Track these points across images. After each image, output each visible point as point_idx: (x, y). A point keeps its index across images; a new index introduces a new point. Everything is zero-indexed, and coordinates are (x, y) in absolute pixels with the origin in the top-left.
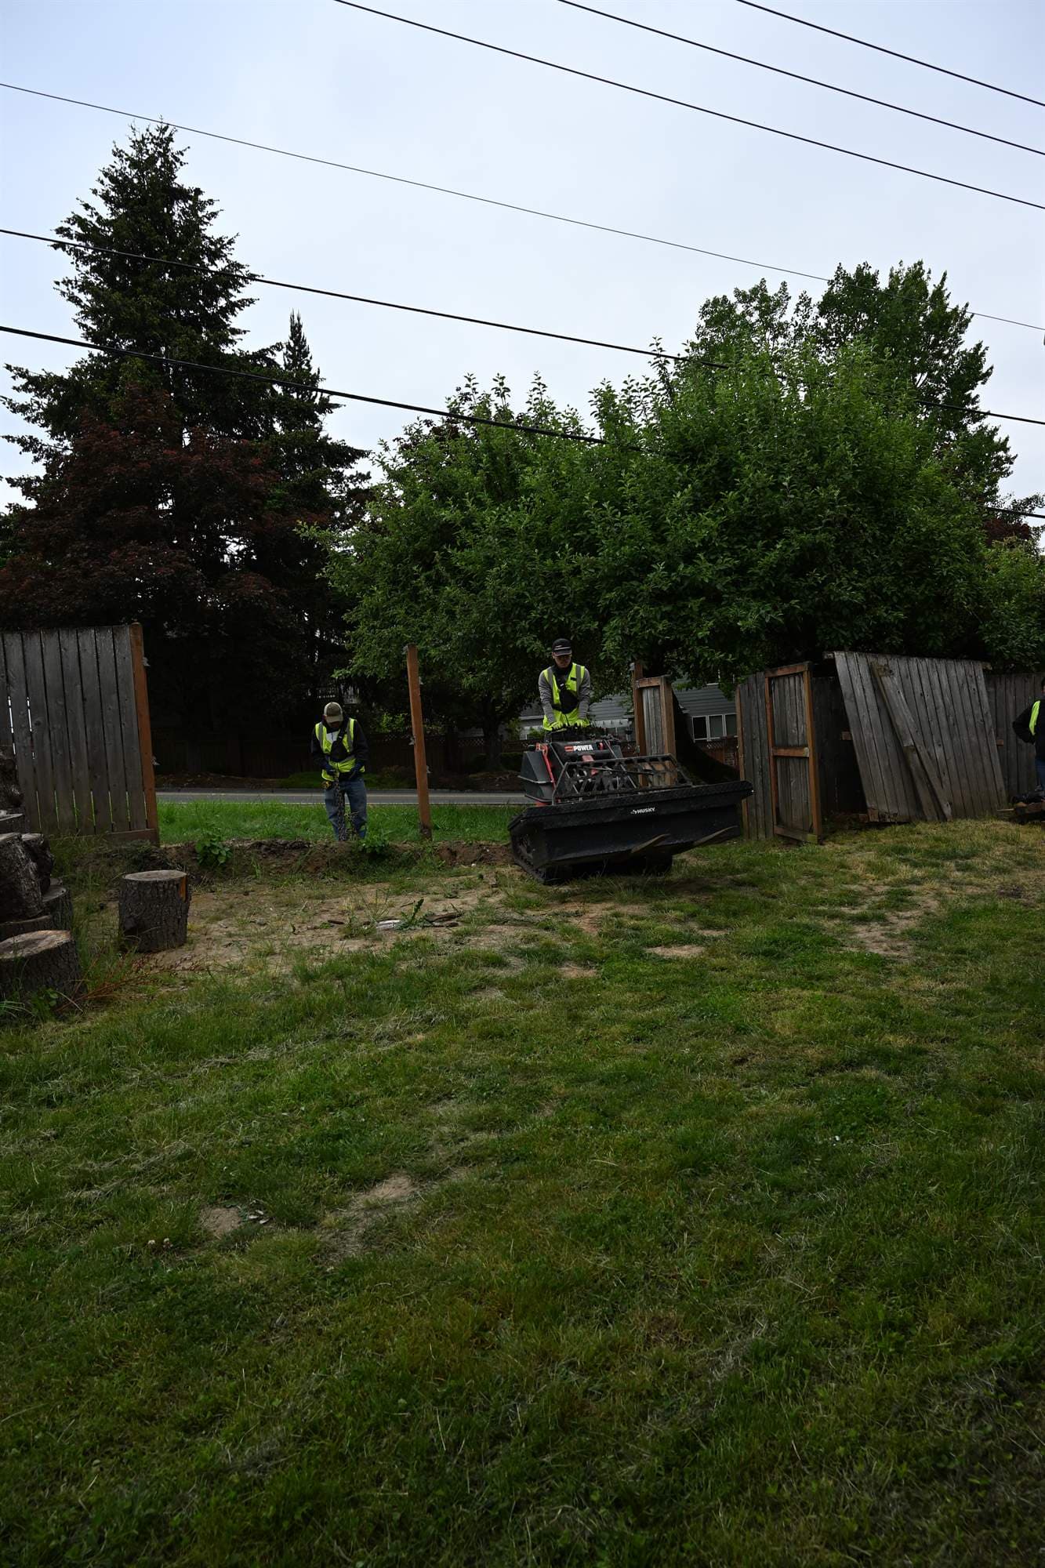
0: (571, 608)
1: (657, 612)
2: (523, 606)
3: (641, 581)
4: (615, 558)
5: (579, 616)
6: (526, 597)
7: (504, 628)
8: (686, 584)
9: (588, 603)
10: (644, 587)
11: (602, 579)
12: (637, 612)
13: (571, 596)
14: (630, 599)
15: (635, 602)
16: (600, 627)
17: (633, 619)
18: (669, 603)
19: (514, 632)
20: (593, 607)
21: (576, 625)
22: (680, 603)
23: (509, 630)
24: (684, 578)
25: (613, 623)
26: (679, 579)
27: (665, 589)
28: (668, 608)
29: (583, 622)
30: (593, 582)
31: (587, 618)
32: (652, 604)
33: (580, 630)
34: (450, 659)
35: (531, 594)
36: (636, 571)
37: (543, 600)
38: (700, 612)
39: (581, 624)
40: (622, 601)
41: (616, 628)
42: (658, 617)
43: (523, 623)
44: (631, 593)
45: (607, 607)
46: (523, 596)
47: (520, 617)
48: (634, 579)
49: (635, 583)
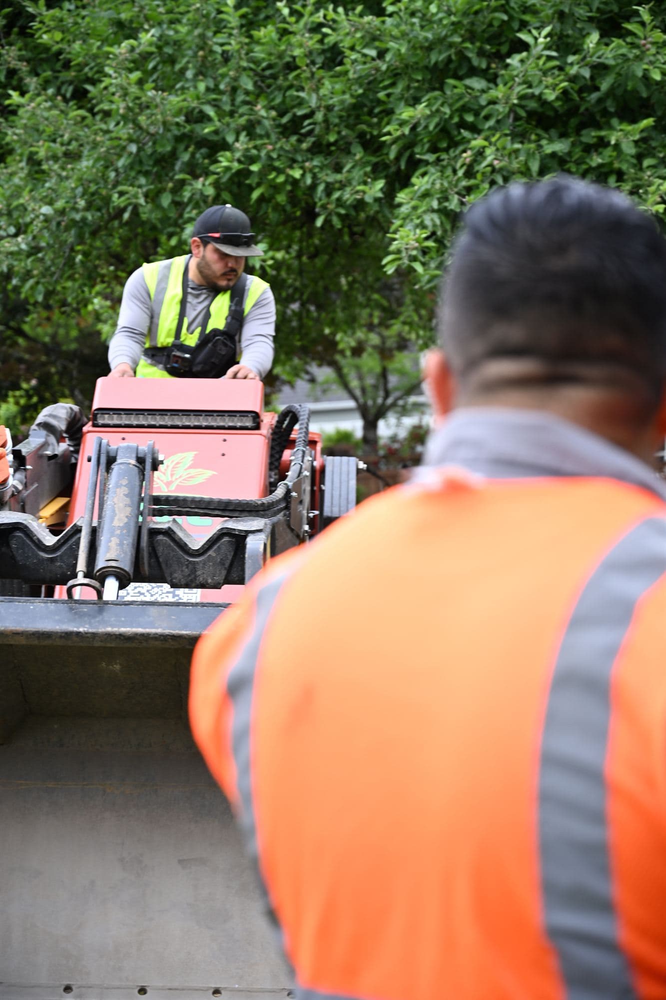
0: (319, 148)
1: (530, 155)
2: (202, 143)
3: (493, 80)
4: (427, 21)
5: (338, 169)
6: (210, 119)
7: (153, 197)
8: (605, 86)
9: (361, 136)
10: (499, 92)
11: (395, 75)
12: (480, 154)
13: (319, 116)
14: (463, 124)
15: (475, 129)
16: (390, 193)
17: (470, 173)
18: (563, 135)
19: (178, 205)
20: (372, 145)
21: (329, 189)
22: (590, 136)
23: (166, 200)
24: (600, 69)
25: (420, 183)
26: (586, 73)
27: (551, 96)
28: (560, 147)
29: (349, 182)
30: (371, 84)
31: (357, 174)
32: (520, 136)
33: (339, 202)
34: (28, 275)
35: (221, 114)
36: (481, 53)
37: (250, 129)
38: (640, 157)
39: (342, 186)
40: (444, 131)
41: (426, 195)
42: (535, 167)
43: (199, 184)
44: (464, 109)
45: (409, 144)
46: (203, 118)
47: (194, 171)
48: (473, 72)
49: (477, 83)
